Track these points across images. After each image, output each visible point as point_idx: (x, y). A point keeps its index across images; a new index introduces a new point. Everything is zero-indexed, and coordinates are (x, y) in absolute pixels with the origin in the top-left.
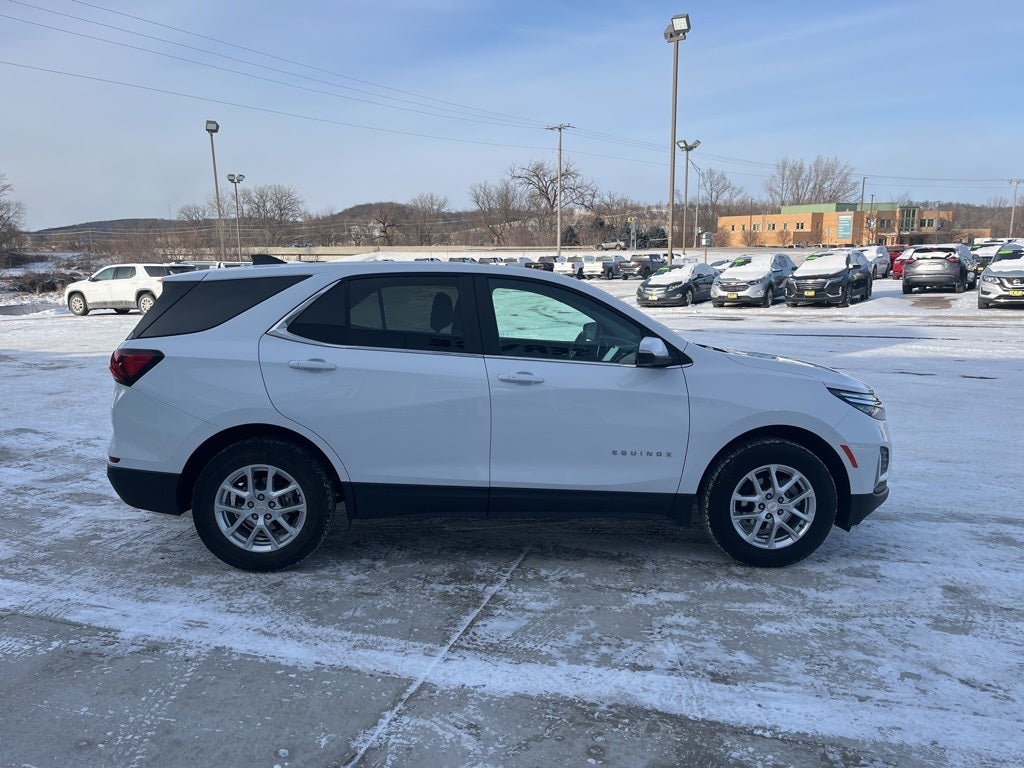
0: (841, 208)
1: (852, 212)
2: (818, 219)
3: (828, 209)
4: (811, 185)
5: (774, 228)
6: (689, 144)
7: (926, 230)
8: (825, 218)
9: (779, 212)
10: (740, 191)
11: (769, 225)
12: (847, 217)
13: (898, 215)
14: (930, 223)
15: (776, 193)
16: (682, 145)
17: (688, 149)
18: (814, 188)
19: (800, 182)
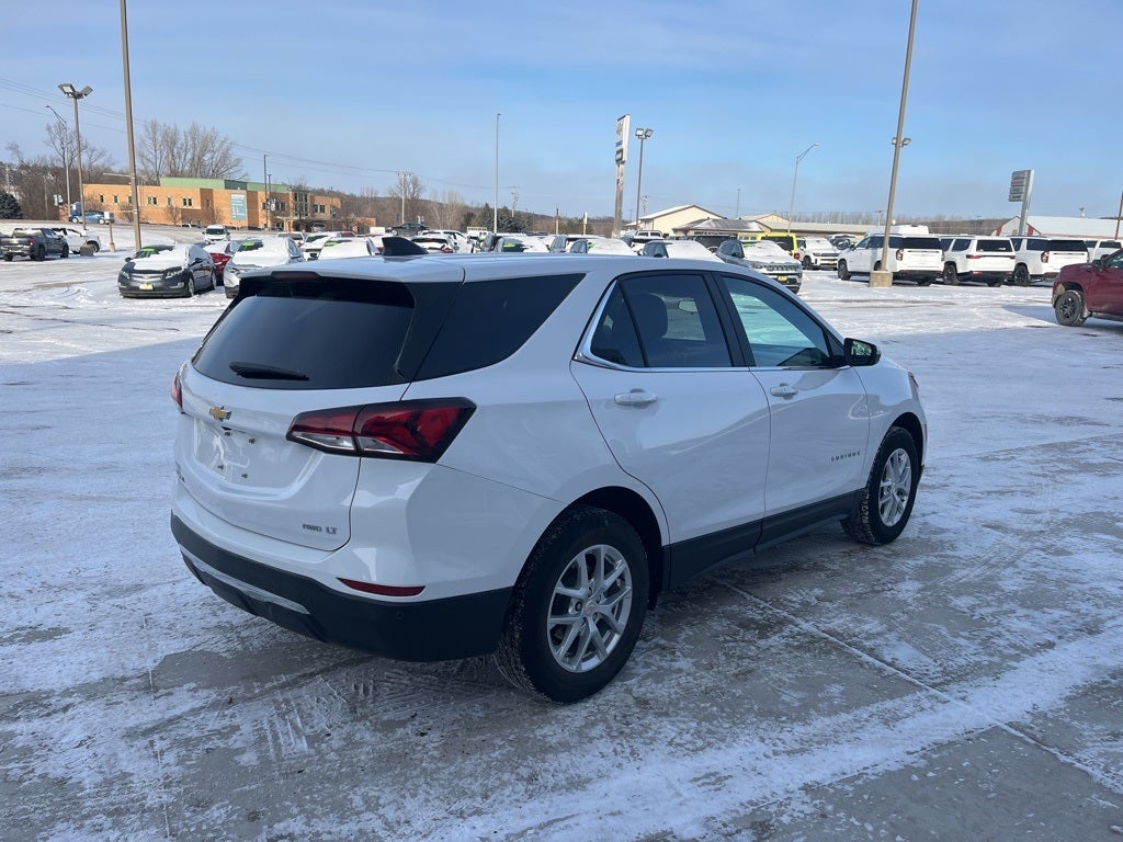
0: (231, 185)
1: (245, 191)
2: (207, 195)
3: (217, 185)
4: (189, 156)
5: (155, 203)
6: (78, 89)
7: (320, 216)
8: (214, 195)
9: (157, 184)
10: (102, 154)
11: (150, 200)
12: (239, 197)
13: (291, 199)
14: (322, 210)
15: (149, 160)
16: (69, 90)
17: (77, 96)
18: (193, 159)
19: (175, 151)
